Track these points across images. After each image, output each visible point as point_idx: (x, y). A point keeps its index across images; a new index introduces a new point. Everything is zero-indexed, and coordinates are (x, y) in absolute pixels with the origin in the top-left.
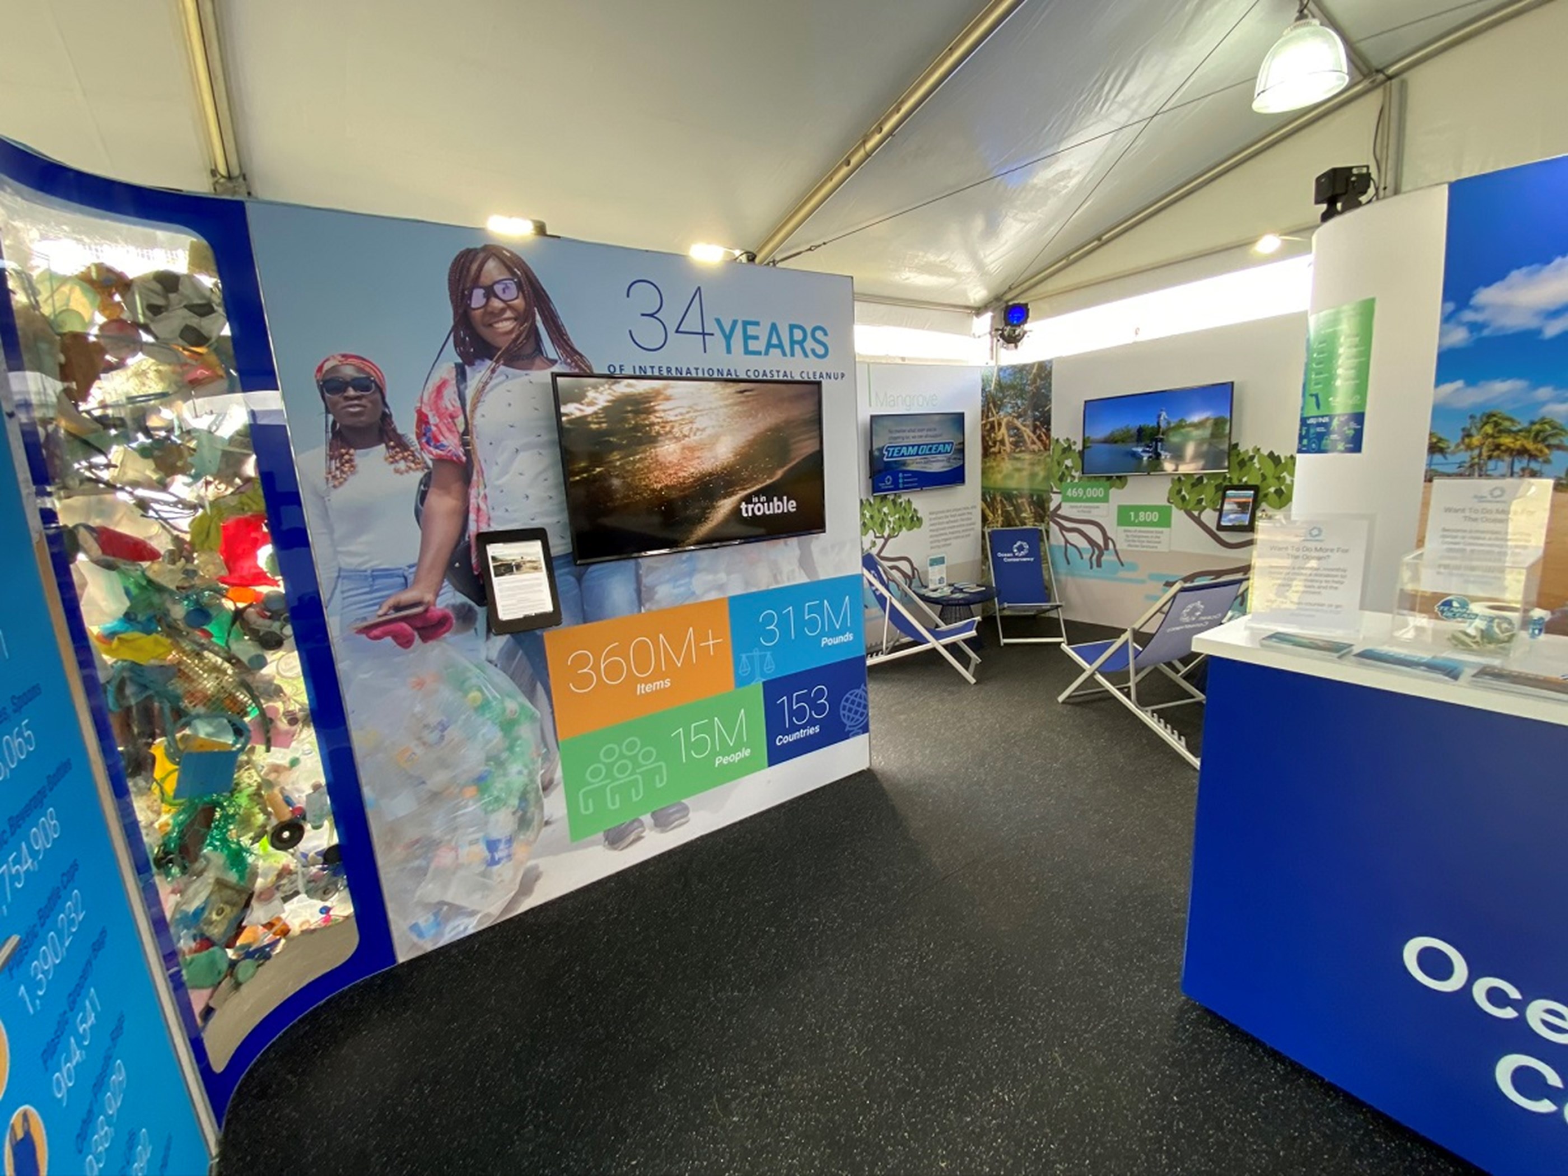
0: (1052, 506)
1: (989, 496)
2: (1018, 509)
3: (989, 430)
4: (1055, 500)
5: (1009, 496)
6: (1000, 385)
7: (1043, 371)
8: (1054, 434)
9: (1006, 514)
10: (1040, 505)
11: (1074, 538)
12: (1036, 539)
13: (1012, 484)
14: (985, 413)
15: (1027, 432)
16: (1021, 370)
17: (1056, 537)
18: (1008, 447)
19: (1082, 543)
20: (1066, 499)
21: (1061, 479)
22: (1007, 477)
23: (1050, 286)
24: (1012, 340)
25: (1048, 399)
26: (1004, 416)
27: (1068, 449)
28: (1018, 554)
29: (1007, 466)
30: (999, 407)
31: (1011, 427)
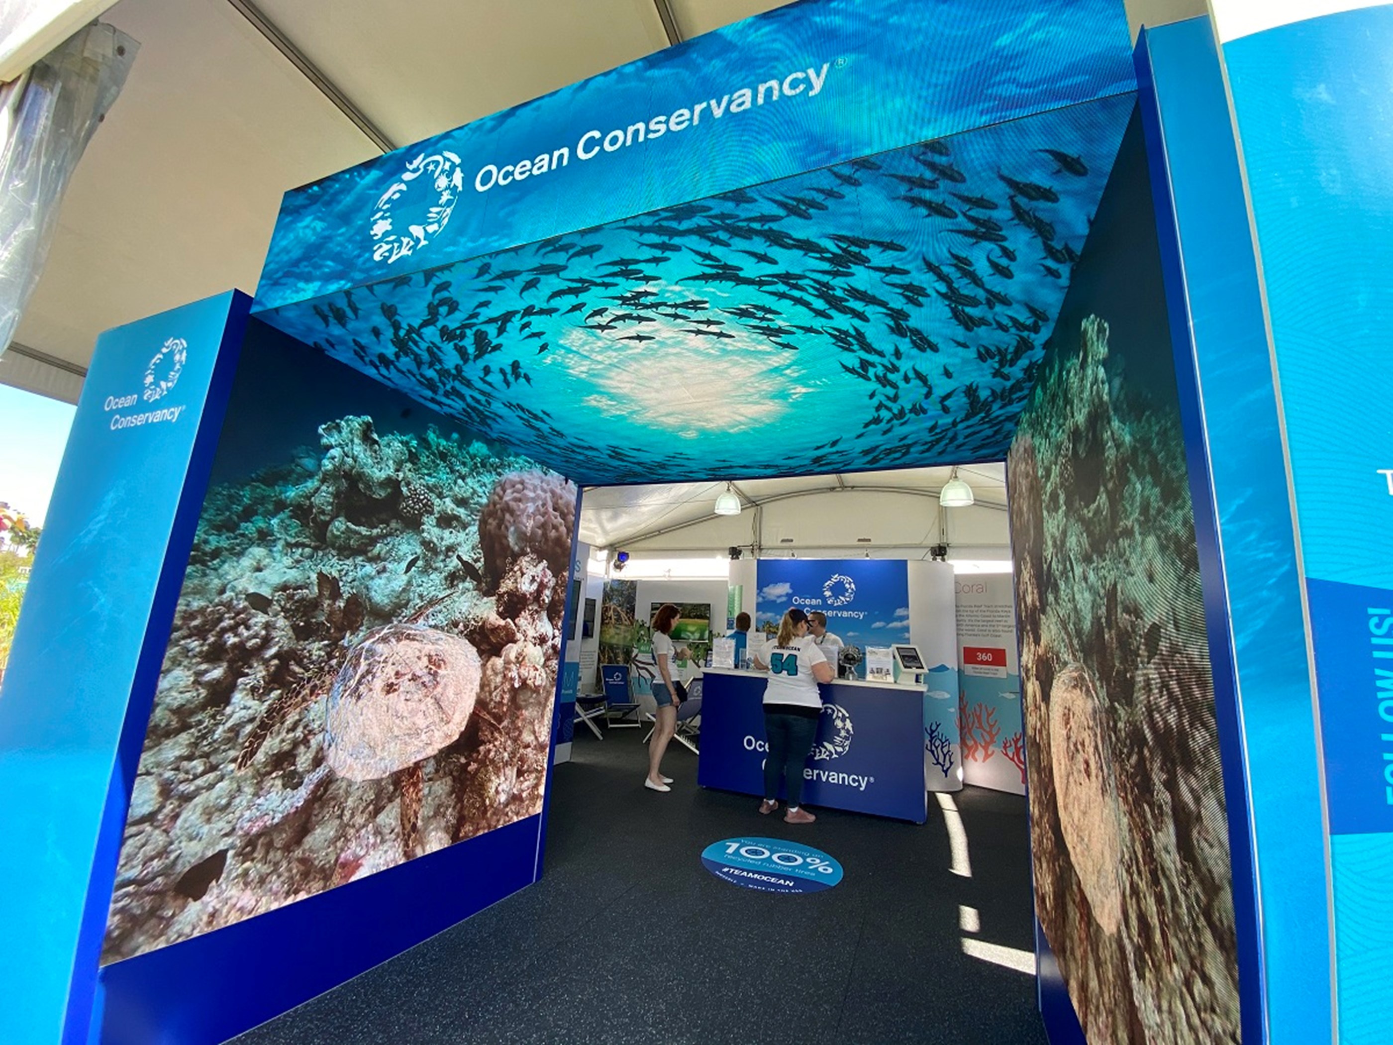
0: (634, 655)
1: (604, 647)
2: (616, 655)
3: (605, 610)
4: (635, 651)
5: (611, 647)
6: (612, 589)
7: (632, 585)
8: (636, 617)
9: (610, 658)
10: (627, 653)
11: (643, 672)
12: (625, 671)
13: (614, 641)
14: (604, 601)
15: (623, 615)
16: (622, 582)
17: (634, 672)
18: (613, 621)
19: (647, 676)
20: (640, 651)
21: (639, 641)
22: (612, 637)
23: (637, 545)
24: (618, 567)
25: (634, 599)
26: (612, 605)
27: (642, 626)
28: (616, 680)
29: (612, 631)
30: (610, 600)
31: (615, 610)
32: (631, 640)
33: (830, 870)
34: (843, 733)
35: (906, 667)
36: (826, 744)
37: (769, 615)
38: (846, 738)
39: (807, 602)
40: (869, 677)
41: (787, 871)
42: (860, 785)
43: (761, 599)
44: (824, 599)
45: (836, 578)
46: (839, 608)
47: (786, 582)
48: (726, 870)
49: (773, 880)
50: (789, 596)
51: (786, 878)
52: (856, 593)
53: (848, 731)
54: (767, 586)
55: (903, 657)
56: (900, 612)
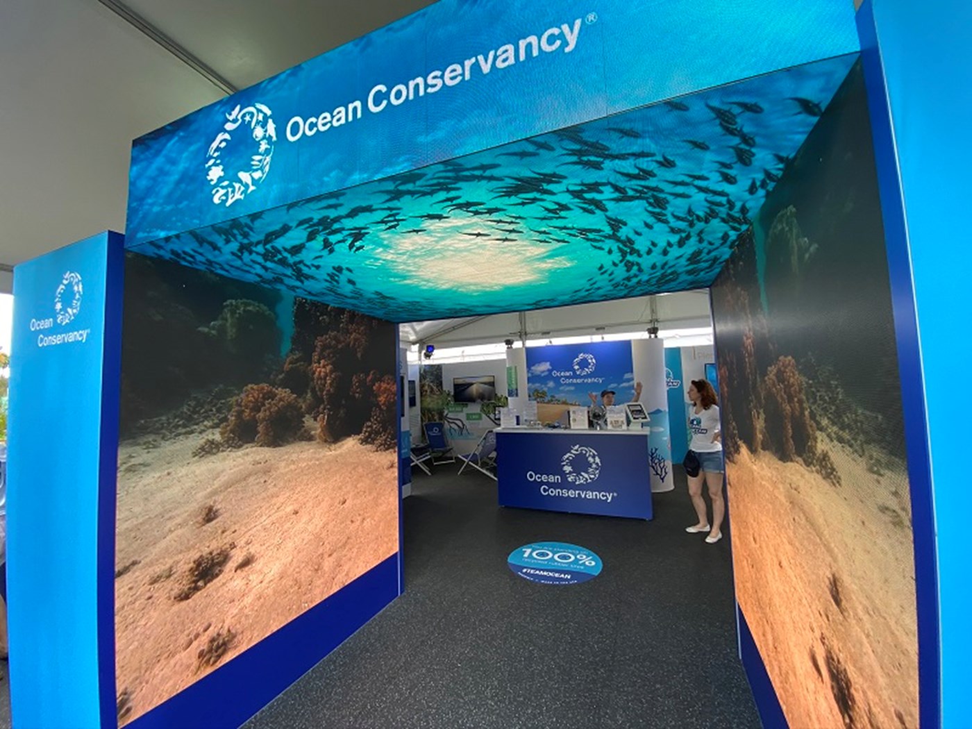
0: (445, 414)
1: (424, 411)
2: (433, 416)
3: (422, 386)
4: (446, 412)
5: (429, 411)
6: (425, 371)
7: (439, 367)
8: (444, 389)
9: (429, 417)
10: (441, 413)
11: (453, 425)
12: (441, 426)
13: (430, 406)
14: (420, 381)
15: (435, 388)
16: (432, 366)
17: (446, 426)
18: (428, 393)
19: (456, 427)
20: (450, 412)
21: (448, 404)
22: (429, 404)
23: (439, 339)
24: (428, 356)
25: (441, 377)
26: (427, 382)
27: (449, 395)
28: (435, 432)
29: (429, 400)
30: (425, 379)
31: (429, 386)
32: (443, 404)
33: (593, 563)
34: (594, 466)
35: (635, 418)
36: (583, 474)
37: (537, 385)
38: (597, 469)
39: (562, 374)
40: (610, 427)
41: (565, 567)
42: (607, 499)
43: (530, 375)
44: (574, 371)
45: (581, 356)
46: (585, 377)
47: (546, 361)
48: (525, 570)
49: (557, 575)
50: (550, 371)
51: (565, 572)
52: (596, 365)
53: (597, 464)
54: (534, 365)
55: (632, 412)
56: (627, 376)
